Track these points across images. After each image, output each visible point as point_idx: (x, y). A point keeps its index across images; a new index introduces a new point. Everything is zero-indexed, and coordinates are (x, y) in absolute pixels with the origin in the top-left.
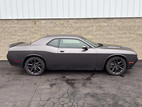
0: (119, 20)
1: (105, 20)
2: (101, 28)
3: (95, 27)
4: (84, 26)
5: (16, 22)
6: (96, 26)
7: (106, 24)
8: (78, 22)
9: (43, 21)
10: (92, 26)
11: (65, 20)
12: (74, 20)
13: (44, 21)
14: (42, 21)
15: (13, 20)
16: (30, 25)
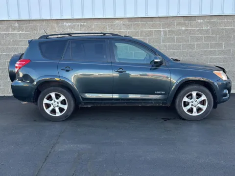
0: (207, 20)
1: (182, 21)
2: (174, 35)
3: (162, 33)
4: (142, 32)
5: (16, 25)
6: (165, 32)
7: (183, 28)
8: (131, 25)
9: (67, 24)
10: (157, 31)
11: (107, 21)
12: (125, 20)
13: (69, 24)
14: (65, 24)
15: (11, 22)
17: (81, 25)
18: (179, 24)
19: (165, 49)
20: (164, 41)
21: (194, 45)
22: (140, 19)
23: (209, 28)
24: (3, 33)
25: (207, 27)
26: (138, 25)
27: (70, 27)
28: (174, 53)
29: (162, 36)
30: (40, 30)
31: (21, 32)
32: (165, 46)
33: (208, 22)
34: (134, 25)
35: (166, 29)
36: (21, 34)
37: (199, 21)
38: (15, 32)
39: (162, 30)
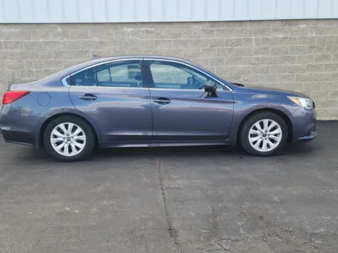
17: (147, 31)
18: (276, 30)
19: (257, 62)
20: (256, 53)
21: (294, 58)
22: (225, 24)
23: (314, 35)
24: (41, 40)
25: (312, 34)
26: (223, 32)
27: (132, 33)
29: (254, 46)
30: (92, 37)
31: (65, 40)
32: (258, 59)
33: (314, 28)
34: (218, 30)
35: (259, 37)
36: (65, 42)
37: (302, 26)
38: (57, 40)
39: (253, 37)
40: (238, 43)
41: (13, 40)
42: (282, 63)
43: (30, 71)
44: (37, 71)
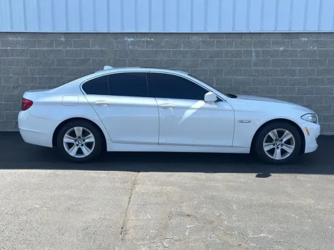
0: (313, 39)
1: (280, 38)
2: (269, 57)
3: (254, 54)
4: (227, 52)
5: (63, 39)
6: (257, 52)
7: (281, 49)
8: (213, 42)
9: (129, 39)
10: (247, 51)
13: (132, 39)
14: (126, 39)
15: (56, 35)
16: (97, 48)
17: (147, 42)
18: (275, 43)
19: (257, 74)
20: (256, 65)
21: (295, 70)
22: (225, 35)
23: (315, 48)
24: (45, 49)
25: (314, 47)
26: (222, 43)
27: (133, 43)
28: (268, 80)
29: (254, 58)
30: (93, 46)
31: (68, 48)
32: (258, 71)
33: (315, 41)
34: (218, 42)
35: (259, 49)
36: (68, 50)
37: (303, 39)
38: (60, 48)
39: (253, 49)
40: (238, 54)
41: (19, 48)
42: (283, 76)
43: (33, 78)
44: (40, 78)
